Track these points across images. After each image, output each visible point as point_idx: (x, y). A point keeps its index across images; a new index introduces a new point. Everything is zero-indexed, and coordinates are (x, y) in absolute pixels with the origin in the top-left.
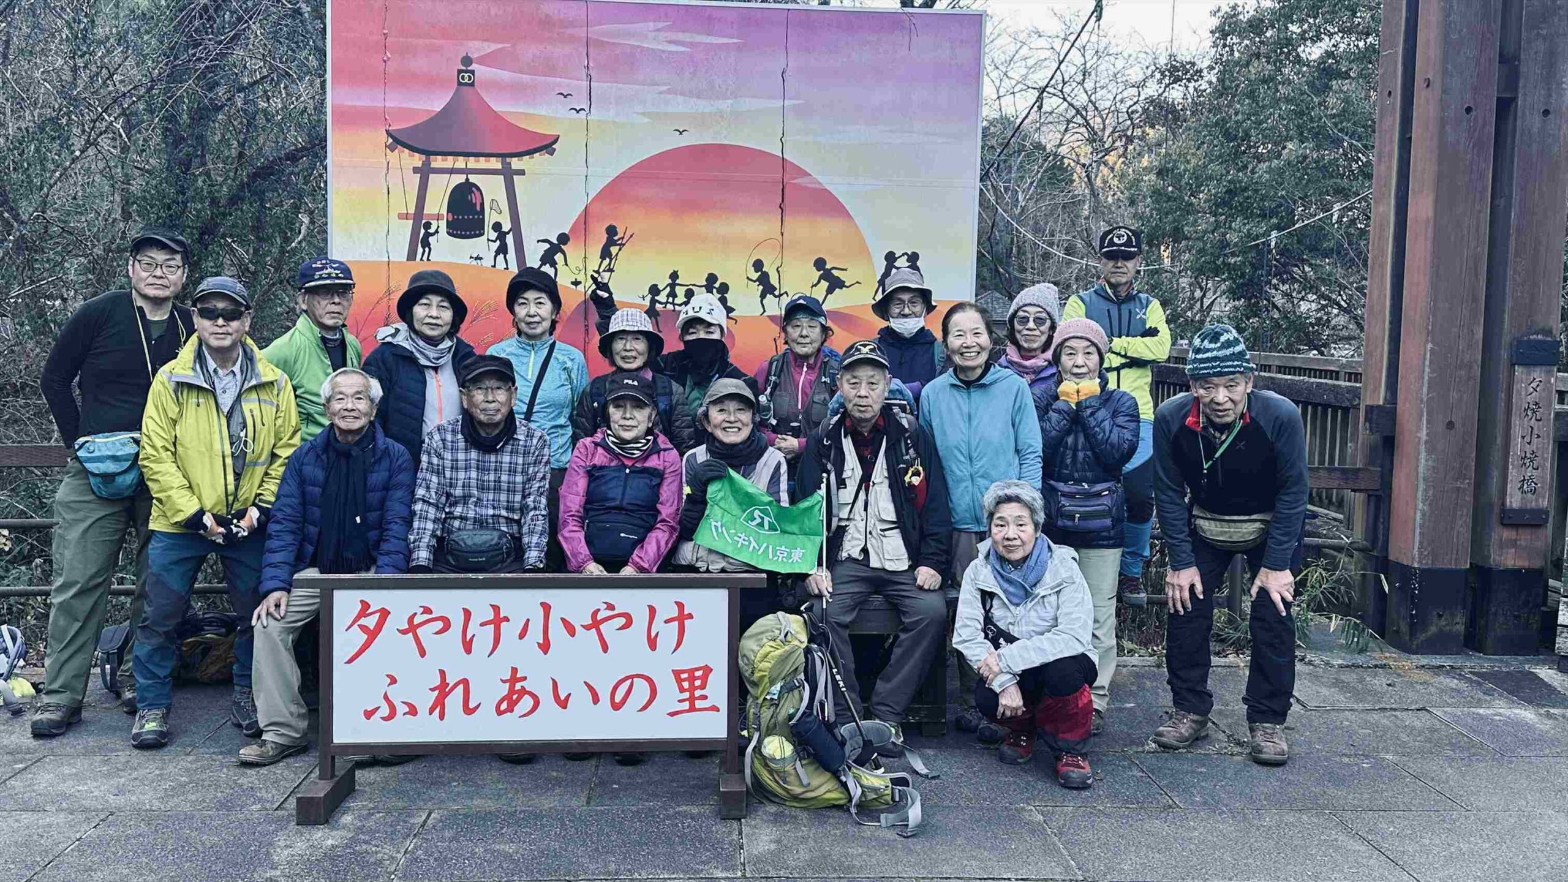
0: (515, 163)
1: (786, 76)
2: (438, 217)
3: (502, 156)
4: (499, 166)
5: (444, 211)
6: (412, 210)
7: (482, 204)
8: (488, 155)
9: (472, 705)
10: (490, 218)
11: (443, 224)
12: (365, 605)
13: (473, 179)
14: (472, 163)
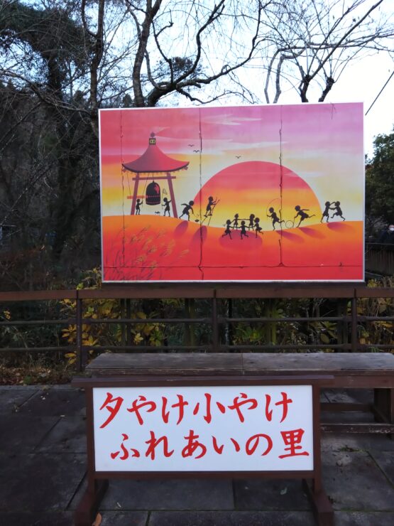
0: (172, 174)
1: (282, 132)
2: (143, 197)
3: (167, 171)
4: (166, 175)
5: (145, 194)
6: (132, 195)
7: (159, 191)
8: (161, 171)
9: (169, 451)
10: (163, 196)
11: (144, 200)
12: (110, 396)
13: (156, 181)
14: (155, 175)
